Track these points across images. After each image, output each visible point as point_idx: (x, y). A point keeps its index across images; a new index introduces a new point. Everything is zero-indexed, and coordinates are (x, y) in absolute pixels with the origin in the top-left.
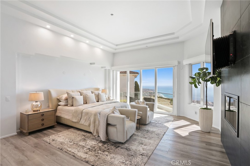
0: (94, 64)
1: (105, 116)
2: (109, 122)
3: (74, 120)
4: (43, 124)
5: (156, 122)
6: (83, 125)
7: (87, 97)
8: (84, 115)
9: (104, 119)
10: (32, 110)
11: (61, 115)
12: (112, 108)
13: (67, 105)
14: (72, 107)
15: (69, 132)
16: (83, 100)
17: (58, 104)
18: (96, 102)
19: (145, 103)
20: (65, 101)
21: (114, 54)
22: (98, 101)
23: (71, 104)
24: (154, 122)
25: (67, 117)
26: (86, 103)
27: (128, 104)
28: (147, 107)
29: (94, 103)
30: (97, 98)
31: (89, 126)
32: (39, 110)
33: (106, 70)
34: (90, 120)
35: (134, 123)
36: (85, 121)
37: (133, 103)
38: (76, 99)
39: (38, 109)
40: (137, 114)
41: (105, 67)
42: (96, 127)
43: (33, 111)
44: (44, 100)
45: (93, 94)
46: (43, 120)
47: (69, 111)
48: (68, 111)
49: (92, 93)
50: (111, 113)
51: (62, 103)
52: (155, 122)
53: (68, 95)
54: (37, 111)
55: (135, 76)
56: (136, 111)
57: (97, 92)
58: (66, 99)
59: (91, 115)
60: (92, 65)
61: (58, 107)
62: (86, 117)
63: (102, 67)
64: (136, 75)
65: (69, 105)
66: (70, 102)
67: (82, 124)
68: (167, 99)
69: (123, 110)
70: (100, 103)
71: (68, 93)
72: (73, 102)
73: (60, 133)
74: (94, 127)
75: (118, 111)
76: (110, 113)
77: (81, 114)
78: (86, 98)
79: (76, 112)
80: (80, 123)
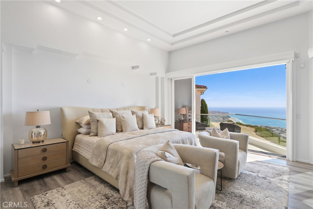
0: (137, 67)
1: (145, 165)
2: (153, 180)
3: (95, 163)
4: (44, 166)
5: (254, 174)
6: (108, 174)
7: (123, 120)
8: (109, 155)
9: (143, 173)
10: (30, 140)
11: (79, 150)
12: (163, 144)
13: (88, 134)
14: (96, 137)
15: (84, 185)
16: (116, 126)
17: (77, 130)
18: (138, 128)
19: (229, 135)
20: (86, 127)
21: (170, 53)
22: (142, 128)
23: (95, 132)
24: (248, 173)
25: (86, 155)
26: (121, 131)
27: (194, 135)
28: (236, 144)
29: (135, 130)
30: (140, 123)
31: (117, 179)
32: (43, 141)
33: (157, 79)
34: (119, 168)
35: (212, 182)
36: (111, 167)
37: (205, 134)
38: (102, 124)
39: (41, 138)
40: (217, 159)
41: (155, 74)
42: (128, 184)
43: (32, 142)
44: (50, 123)
45: (135, 116)
46: (45, 159)
47: (90, 145)
48: (88, 144)
49: (133, 113)
50: (160, 159)
51: (83, 130)
52: (251, 173)
53: (90, 116)
54: (39, 142)
55: (201, 92)
56: (215, 154)
57: (140, 113)
58: (88, 124)
59: (122, 157)
60: (135, 70)
61: (77, 136)
62: (113, 159)
63: (151, 74)
64: (202, 90)
65: (91, 134)
66: (93, 128)
67: (105, 172)
68: (250, 127)
69: (186, 149)
70: (145, 131)
71: (90, 114)
72: (97, 129)
73: (68, 186)
74: (126, 182)
75: (175, 152)
76: (156, 158)
77: (106, 152)
78: (121, 122)
79: (98, 146)
80: (104, 169)
